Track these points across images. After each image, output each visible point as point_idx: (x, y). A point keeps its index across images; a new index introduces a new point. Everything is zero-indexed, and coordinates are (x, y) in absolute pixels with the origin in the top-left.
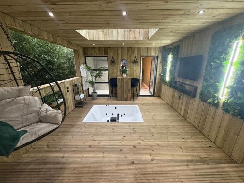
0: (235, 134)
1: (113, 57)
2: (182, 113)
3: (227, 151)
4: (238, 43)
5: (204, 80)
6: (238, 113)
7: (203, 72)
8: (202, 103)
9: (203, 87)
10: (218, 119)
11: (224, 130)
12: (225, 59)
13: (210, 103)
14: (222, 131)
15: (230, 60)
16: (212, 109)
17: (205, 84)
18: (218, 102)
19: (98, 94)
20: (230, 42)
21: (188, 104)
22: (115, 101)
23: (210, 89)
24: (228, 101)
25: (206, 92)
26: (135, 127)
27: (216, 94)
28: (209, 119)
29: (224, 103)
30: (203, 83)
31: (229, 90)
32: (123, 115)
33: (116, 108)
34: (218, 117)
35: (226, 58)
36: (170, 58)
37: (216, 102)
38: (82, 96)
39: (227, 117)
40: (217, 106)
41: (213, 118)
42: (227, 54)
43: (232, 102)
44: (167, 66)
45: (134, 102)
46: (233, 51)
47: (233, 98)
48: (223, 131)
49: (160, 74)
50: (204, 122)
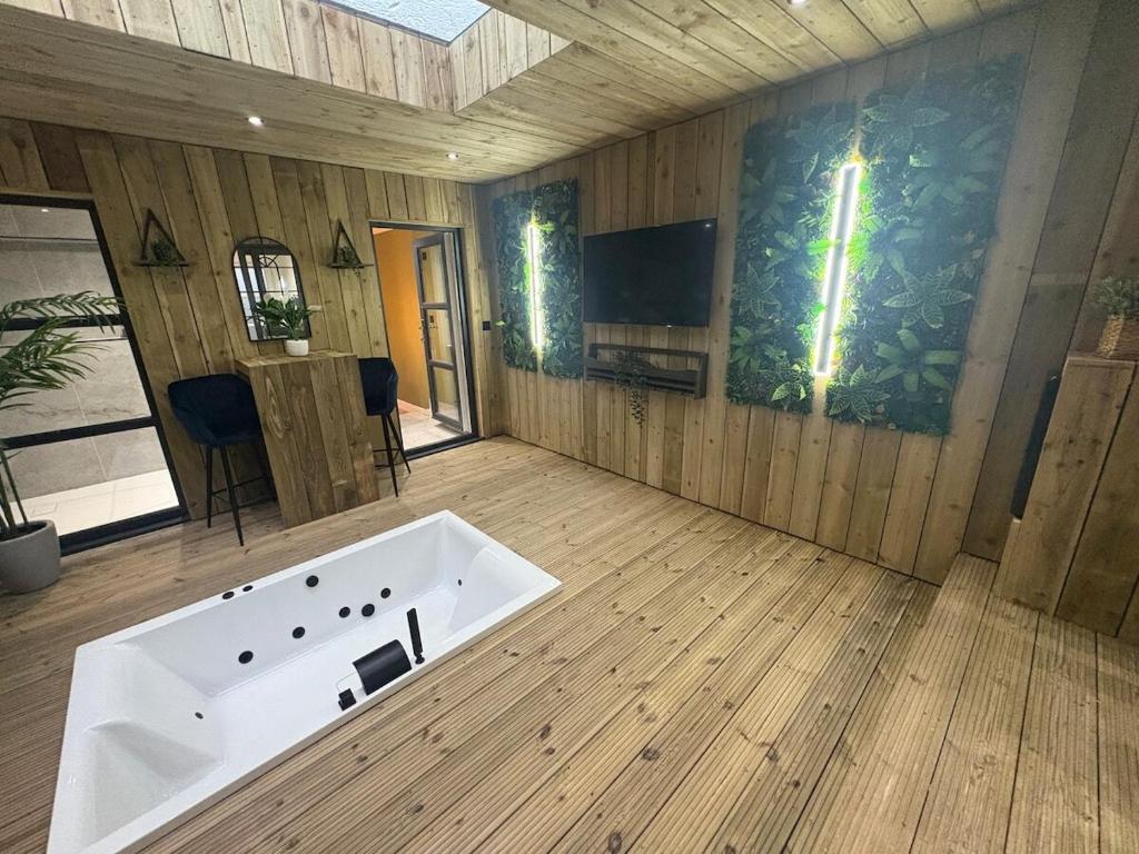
0: (880, 486)
1: (150, 216)
2: (653, 476)
3: (864, 550)
4: (849, 174)
5: (736, 320)
6: (884, 414)
7: (726, 287)
8: (741, 413)
9: (733, 348)
10: (813, 455)
11: (844, 486)
12: (814, 231)
13: (777, 405)
14: (837, 492)
15: (832, 237)
16: (787, 425)
17: (745, 334)
18: (810, 393)
19: (63, 530)
20: (821, 168)
21: (673, 432)
22: (265, 541)
23: (771, 352)
24: (847, 379)
25: (755, 364)
26: (544, 639)
27: (796, 367)
28: (781, 462)
29: (830, 394)
30: (734, 334)
31: (845, 343)
32: (378, 601)
33: (312, 581)
34: (812, 445)
35: (816, 227)
36: (534, 238)
37: (803, 395)
39: (848, 435)
40: (803, 407)
41: (796, 455)
42: (818, 211)
43: (862, 384)
44: (521, 277)
45: (406, 499)
46: (838, 202)
47: (861, 366)
48: (841, 490)
49: (486, 326)
50: (764, 480)
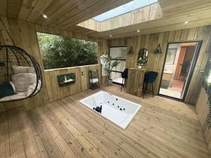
1: (131, 47)
38: (95, 81)
